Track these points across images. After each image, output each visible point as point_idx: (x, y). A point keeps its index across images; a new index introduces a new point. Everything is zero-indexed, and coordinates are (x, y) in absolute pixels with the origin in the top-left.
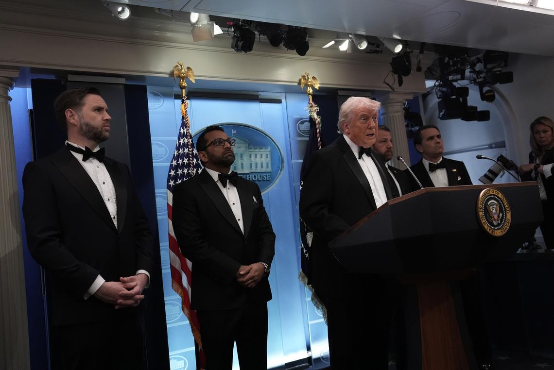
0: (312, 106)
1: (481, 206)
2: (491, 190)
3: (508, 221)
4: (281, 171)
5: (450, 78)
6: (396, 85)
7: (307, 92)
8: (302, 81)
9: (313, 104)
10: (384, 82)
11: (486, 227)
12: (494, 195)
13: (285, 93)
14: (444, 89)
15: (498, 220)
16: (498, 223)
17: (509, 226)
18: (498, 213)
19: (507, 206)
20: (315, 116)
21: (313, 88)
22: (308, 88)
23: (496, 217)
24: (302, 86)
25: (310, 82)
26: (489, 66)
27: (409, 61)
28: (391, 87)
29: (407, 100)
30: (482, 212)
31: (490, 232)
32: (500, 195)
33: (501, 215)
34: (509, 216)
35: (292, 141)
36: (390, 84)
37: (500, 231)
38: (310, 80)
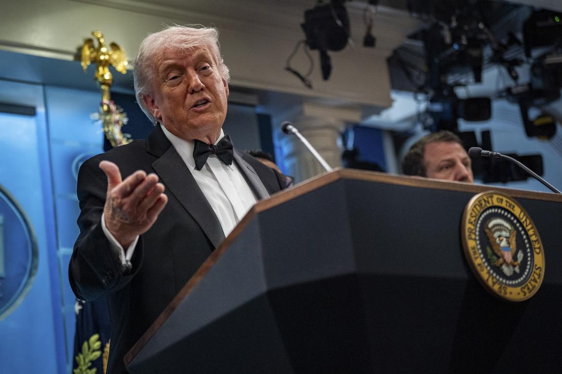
0: (109, 112)
1: (472, 227)
2: (495, 197)
3: (538, 271)
4: (31, 275)
5: (451, 80)
6: (316, 77)
7: (96, 79)
8: (87, 52)
9: (113, 107)
10: (289, 69)
11: (484, 274)
12: (502, 208)
13: (44, 85)
14: (437, 107)
15: (514, 266)
16: (514, 272)
17: (540, 282)
18: (515, 250)
19: (533, 238)
20: (116, 132)
21: (113, 70)
22: (101, 69)
23: (508, 256)
24: (85, 64)
25: (104, 54)
26: (536, 53)
27: (344, 17)
28: (303, 79)
29: (347, 123)
30: (475, 240)
31: (496, 288)
32: (517, 211)
33: (520, 256)
34: (539, 260)
35: (60, 203)
36: (303, 73)
37: (518, 289)
38: (103, 50)
